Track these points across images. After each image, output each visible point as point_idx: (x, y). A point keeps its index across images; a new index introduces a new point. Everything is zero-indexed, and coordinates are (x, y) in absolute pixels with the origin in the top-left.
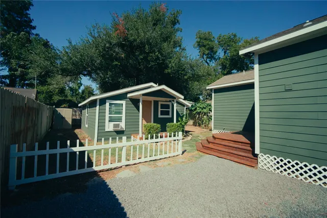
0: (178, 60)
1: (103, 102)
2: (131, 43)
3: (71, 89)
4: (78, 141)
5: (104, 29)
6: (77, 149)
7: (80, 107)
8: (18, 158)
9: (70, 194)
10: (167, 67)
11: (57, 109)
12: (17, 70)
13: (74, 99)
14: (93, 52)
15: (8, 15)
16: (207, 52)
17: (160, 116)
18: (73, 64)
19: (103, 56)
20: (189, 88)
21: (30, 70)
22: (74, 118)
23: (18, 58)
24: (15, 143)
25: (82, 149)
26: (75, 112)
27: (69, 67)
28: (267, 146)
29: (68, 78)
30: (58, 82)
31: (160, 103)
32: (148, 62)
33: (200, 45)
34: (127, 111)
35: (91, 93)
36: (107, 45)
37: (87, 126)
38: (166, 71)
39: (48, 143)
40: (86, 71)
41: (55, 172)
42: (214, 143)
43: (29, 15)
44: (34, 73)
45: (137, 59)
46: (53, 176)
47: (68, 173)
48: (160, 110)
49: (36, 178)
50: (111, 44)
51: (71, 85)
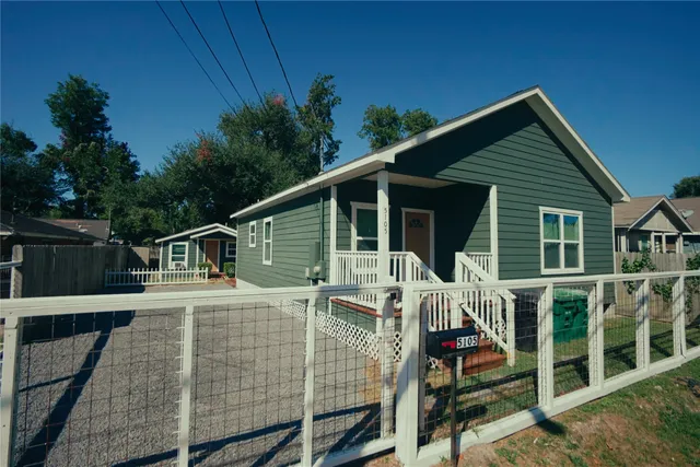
11: (134, 248)
12: (86, 193)
31: (227, 243)
34: (191, 251)
48: (227, 249)
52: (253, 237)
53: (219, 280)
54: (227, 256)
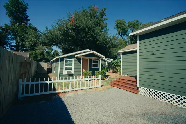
0: (103, 36)
1: (62, 59)
2: (78, 27)
3: (47, 52)
4: (49, 78)
5: (64, 21)
6: (48, 82)
7: (51, 62)
8: (22, 85)
9: (44, 101)
10: (97, 40)
11: (39, 63)
12: (20, 43)
13: (49, 58)
14: (58, 33)
15: (16, 14)
16: (122, 31)
17: (92, 67)
18: (48, 39)
19: (63, 35)
20: (111, 52)
21: (26, 43)
22: (48, 67)
23: (21, 36)
24: (21, 78)
25: (50, 82)
26: (49, 64)
27: (46, 41)
28: (143, 83)
29: (46, 47)
30: (40, 48)
31: (92, 60)
32: (87, 38)
33: (118, 27)
34: (75, 64)
35: (58, 55)
36: (66, 29)
37: (54, 72)
38: (97, 43)
39: (35, 79)
40: (55, 43)
41: (38, 92)
42: (118, 81)
43: (27, 14)
44: (28, 44)
45: (81, 36)
46: (37, 94)
47: (44, 93)
48: (92, 64)
49: (30, 95)
50: (68, 29)
51: (47, 50)
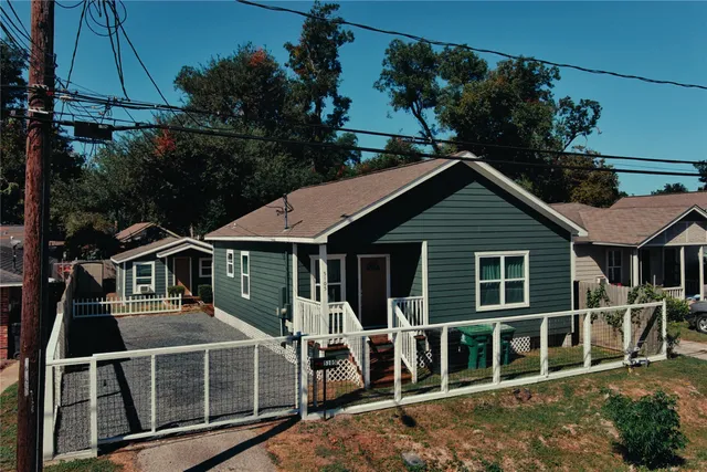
11: (82, 265)
31: (201, 260)
34: (157, 272)
37: (119, 288)
48: (200, 268)
52: (230, 266)
53: (195, 307)
54: (201, 276)
